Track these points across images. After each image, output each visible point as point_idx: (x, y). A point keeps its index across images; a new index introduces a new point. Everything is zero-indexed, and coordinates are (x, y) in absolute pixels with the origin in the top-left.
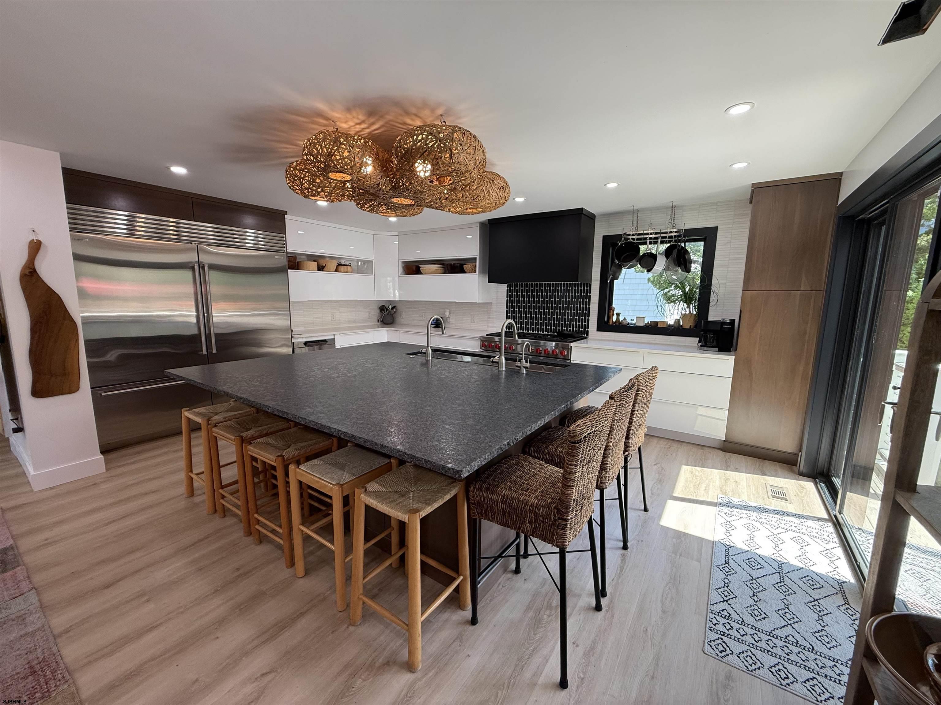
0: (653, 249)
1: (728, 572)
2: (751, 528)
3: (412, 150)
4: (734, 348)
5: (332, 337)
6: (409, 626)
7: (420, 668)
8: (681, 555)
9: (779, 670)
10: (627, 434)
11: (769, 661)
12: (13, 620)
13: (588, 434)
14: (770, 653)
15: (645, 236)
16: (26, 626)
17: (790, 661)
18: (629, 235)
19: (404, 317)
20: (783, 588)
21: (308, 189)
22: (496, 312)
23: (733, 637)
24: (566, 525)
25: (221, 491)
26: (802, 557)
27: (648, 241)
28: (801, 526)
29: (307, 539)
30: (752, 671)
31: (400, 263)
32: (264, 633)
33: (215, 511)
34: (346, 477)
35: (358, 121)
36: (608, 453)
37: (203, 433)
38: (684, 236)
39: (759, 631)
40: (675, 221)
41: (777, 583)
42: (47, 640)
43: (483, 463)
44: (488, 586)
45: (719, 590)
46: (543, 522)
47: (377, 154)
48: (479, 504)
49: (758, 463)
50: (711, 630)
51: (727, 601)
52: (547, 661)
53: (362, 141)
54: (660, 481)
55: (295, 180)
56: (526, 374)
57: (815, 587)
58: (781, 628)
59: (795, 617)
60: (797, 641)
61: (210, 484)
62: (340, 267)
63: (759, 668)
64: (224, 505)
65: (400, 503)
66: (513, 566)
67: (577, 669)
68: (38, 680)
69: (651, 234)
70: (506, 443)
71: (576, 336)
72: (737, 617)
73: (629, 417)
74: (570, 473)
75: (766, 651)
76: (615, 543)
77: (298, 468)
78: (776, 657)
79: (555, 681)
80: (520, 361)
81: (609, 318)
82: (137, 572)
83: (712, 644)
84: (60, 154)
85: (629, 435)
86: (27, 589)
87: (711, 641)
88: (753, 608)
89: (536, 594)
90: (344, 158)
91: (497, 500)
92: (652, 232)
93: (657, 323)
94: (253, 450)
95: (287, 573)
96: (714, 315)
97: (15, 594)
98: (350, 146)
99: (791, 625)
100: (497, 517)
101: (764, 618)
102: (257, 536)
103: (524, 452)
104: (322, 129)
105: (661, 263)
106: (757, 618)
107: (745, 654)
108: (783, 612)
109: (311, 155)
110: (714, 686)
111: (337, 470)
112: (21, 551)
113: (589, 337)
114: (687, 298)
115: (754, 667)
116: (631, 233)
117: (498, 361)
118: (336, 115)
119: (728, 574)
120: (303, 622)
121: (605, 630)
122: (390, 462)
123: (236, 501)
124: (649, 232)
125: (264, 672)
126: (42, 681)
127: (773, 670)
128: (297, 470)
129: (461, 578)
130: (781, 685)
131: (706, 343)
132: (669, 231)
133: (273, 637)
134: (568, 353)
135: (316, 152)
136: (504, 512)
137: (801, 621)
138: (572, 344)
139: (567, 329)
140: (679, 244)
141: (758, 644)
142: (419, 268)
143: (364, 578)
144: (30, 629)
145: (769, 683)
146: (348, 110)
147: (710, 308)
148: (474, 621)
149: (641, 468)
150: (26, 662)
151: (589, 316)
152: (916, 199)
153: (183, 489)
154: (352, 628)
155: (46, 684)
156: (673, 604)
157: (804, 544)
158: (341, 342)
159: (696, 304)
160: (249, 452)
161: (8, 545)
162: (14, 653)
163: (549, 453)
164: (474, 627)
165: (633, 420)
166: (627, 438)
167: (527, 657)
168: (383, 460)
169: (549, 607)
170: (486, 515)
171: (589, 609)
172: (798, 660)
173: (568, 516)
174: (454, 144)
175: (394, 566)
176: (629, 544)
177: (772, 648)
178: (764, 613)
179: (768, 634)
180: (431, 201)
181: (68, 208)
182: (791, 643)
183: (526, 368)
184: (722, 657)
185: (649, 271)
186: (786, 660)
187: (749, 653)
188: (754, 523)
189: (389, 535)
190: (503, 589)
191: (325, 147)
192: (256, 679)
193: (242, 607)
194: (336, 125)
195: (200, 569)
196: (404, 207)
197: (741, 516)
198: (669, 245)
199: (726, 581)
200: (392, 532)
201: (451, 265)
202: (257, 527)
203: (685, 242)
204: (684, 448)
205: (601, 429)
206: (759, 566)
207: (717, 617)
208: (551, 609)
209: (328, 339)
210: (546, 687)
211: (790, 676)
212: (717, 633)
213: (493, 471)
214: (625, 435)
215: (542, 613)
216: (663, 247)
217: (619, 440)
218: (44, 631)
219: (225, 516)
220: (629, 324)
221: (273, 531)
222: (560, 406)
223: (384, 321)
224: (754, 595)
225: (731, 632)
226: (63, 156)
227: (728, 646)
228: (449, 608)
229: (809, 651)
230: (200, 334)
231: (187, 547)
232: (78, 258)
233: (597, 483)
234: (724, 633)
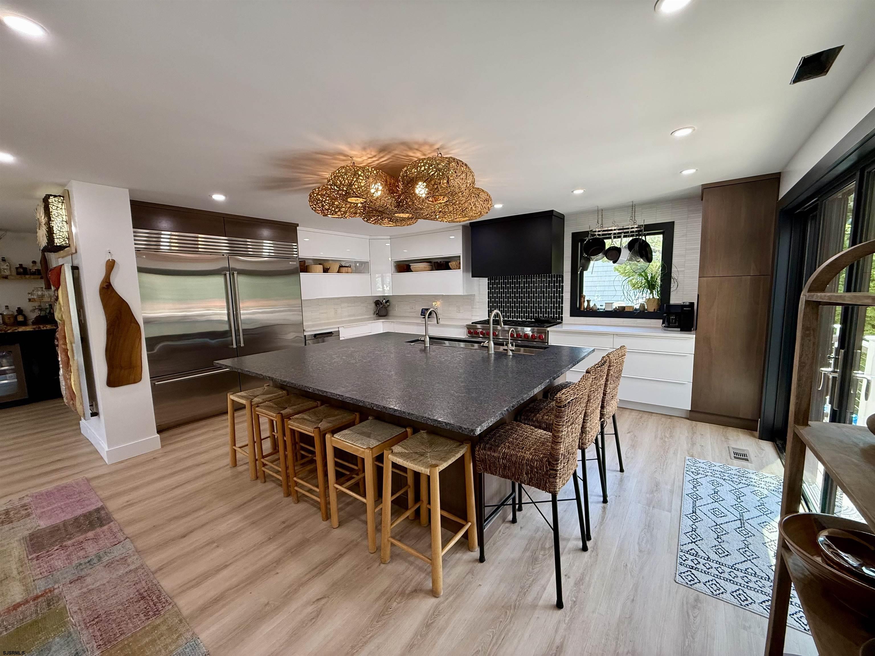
0: (617, 243)
1: (695, 520)
2: (716, 484)
3: (416, 178)
4: (695, 327)
5: (337, 330)
6: (432, 560)
7: (442, 594)
8: (653, 507)
9: (740, 594)
10: (602, 404)
11: (731, 587)
12: (118, 561)
13: (571, 400)
14: (732, 582)
15: (610, 232)
16: (129, 565)
17: (749, 588)
18: (596, 231)
19: (397, 309)
20: (743, 531)
21: (327, 210)
22: (478, 302)
23: (700, 570)
24: (556, 474)
25: (262, 460)
26: (761, 507)
27: (612, 237)
28: (760, 482)
29: (341, 495)
30: (716, 595)
31: (392, 263)
32: (313, 569)
33: (257, 478)
34: (374, 443)
35: (370, 156)
36: (587, 418)
37: (247, 412)
38: (645, 231)
39: (722, 565)
40: (636, 218)
41: (739, 528)
42: (148, 574)
43: (490, 425)
44: (492, 532)
45: (688, 534)
46: (537, 473)
47: (386, 181)
48: (483, 461)
49: (721, 430)
50: (681, 565)
51: (694, 542)
52: (545, 589)
53: (375, 172)
54: (633, 446)
55: (317, 203)
56: (513, 356)
57: (772, 530)
58: (741, 563)
59: (754, 554)
60: (756, 573)
61: (253, 454)
62: (342, 268)
63: (722, 593)
64: (264, 471)
65: (421, 461)
66: (510, 517)
67: (570, 595)
68: (148, 603)
69: (615, 230)
70: (505, 409)
71: (552, 321)
72: (704, 555)
73: (603, 388)
74: (558, 432)
75: (728, 580)
76: (596, 498)
77: (333, 436)
78: (737, 584)
79: (552, 603)
80: (506, 345)
81: (580, 304)
82: (203, 526)
83: (683, 575)
84: (129, 191)
85: (604, 405)
86: (122, 539)
87: (681, 573)
88: (717, 548)
89: (531, 539)
90: (362, 187)
91: (499, 457)
92: (616, 228)
93: (624, 308)
94: (293, 425)
95: (324, 524)
96: (675, 299)
97: (114, 542)
98: (366, 177)
99: (750, 560)
100: (499, 471)
101: (727, 555)
102: (295, 496)
103: (516, 420)
104: (343, 164)
105: (625, 254)
106: (721, 555)
107: (711, 583)
108: (744, 550)
109: (335, 185)
110: (685, 607)
111: (365, 437)
112: (110, 510)
113: (564, 322)
114: (651, 286)
115: (718, 592)
116: (597, 230)
117: (487, 345)
118: (353, 153)
119: (695, 521)
120: (343, 562)
121: (592, 565)
122: (406, 431)
123: (277, 468)
124: (613, 228)
125: (318, 597)
126: (151, 603)
127: (734, 594)
128: (333, 438)
129: (470, 524)
130: (741, 605)
131: (669, 324)
132: (630, 227)
133: (321, 572)
134: (545, 336)
135: (339, 183)
136: (505, 467)
137: (759, 557)
138: (548, 329)
139: (543, 315)
140: (640, 237)
141: (722, 575)
142: (410, 266)
143: (391, 525)
144: (132, 567)
145: (731, 604)
146: (364, 149)
147: (671, 293)
148: (482, 559)
149: (616, 434)
150: (136, 590)
151: (562, 304)
152: (841, 197)
153: (228, 460)
154: (382, 566)
155: (155, 606)
156: (648, 546)
157: (762, 497)
158: (346, 334)
159: (659, 290)
160: (290, 426)
161: (99, 506)
162: (125, 585)
163: (537, 420)
164: (482, 564)
165: (606, 391)
166: (603, 407)
167: (528, 586)
168: (401, 430)
169: (543, 548)
170: (490, 469)
171: (577, 550)
172: (756, 586)
173: (557, 467)
174: (450, 172)
175: (410, 518)
176: (608, 499)
177: (734, 578)
178: (727, 551)
179: (730, 567)
180: (427, 215)
181: (134, 232)
182: (750, 574)
183: (512, 350)
184: (691, 585)
185: (614, 262)
186: (745, 587)
187: (714, 582)
188: (718, 479)
189: (406, 493)
190: (504, 535)
191: (347, 179)
192: (314, 602)
193: (293, 550)
194: (352, 160)
195: (253, 523)
196: (403, 219)
197: (707, 474)
198: (631, 238)
199: (694, 527)
200: (409, 490)
201: (437, 262)
202: (296, 488)
203: (645, 235)
204: (654, 418)
205: (581, 396)
206: (723, 515)
207: (686, 555)
208: (545, 550)
209: (334, 331)
210: (546, 607)
211: (749, 598)
212: (686, 567)
213: (493, 435)
214: (600, 404)
215: (537, 553)
216: (626, 241)
217: (596, 408)
218: (144, 568)
219: (265, 482)
220: (598, 309)
221: (310, 491)
222: (545, 380)
223: (379, 314)
224: (718, 538)
225: (698, 566)
226: (131, 192)
227: (696, 577)
228: (460, 550)
229: (766, 580)
230: (231, 330)
231: (241, 505)
232: (141, 270)
233: (579, 444)
234: (692, 567)
